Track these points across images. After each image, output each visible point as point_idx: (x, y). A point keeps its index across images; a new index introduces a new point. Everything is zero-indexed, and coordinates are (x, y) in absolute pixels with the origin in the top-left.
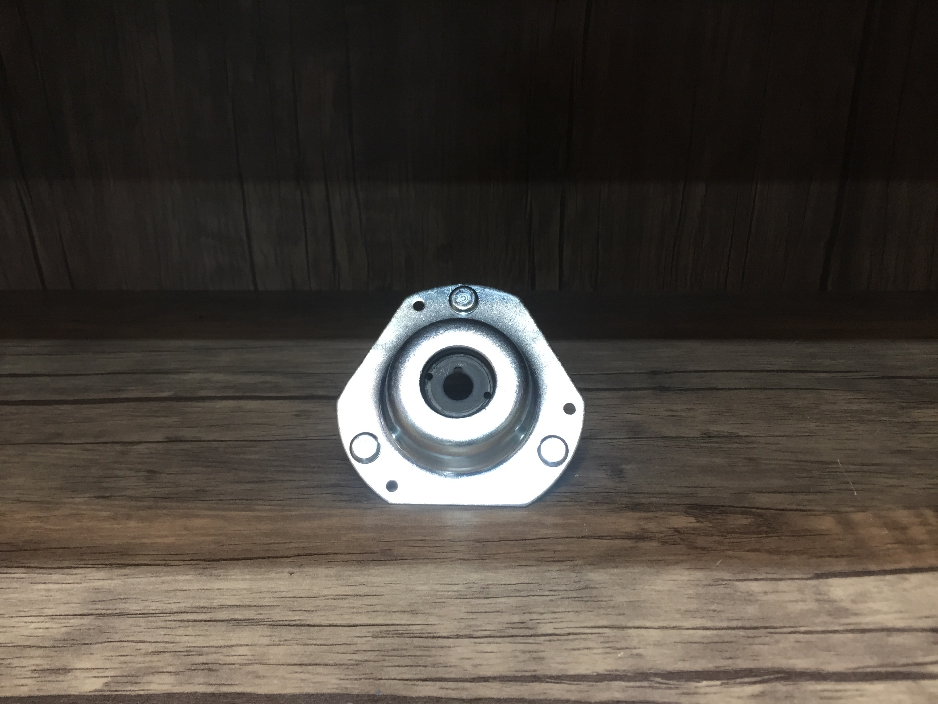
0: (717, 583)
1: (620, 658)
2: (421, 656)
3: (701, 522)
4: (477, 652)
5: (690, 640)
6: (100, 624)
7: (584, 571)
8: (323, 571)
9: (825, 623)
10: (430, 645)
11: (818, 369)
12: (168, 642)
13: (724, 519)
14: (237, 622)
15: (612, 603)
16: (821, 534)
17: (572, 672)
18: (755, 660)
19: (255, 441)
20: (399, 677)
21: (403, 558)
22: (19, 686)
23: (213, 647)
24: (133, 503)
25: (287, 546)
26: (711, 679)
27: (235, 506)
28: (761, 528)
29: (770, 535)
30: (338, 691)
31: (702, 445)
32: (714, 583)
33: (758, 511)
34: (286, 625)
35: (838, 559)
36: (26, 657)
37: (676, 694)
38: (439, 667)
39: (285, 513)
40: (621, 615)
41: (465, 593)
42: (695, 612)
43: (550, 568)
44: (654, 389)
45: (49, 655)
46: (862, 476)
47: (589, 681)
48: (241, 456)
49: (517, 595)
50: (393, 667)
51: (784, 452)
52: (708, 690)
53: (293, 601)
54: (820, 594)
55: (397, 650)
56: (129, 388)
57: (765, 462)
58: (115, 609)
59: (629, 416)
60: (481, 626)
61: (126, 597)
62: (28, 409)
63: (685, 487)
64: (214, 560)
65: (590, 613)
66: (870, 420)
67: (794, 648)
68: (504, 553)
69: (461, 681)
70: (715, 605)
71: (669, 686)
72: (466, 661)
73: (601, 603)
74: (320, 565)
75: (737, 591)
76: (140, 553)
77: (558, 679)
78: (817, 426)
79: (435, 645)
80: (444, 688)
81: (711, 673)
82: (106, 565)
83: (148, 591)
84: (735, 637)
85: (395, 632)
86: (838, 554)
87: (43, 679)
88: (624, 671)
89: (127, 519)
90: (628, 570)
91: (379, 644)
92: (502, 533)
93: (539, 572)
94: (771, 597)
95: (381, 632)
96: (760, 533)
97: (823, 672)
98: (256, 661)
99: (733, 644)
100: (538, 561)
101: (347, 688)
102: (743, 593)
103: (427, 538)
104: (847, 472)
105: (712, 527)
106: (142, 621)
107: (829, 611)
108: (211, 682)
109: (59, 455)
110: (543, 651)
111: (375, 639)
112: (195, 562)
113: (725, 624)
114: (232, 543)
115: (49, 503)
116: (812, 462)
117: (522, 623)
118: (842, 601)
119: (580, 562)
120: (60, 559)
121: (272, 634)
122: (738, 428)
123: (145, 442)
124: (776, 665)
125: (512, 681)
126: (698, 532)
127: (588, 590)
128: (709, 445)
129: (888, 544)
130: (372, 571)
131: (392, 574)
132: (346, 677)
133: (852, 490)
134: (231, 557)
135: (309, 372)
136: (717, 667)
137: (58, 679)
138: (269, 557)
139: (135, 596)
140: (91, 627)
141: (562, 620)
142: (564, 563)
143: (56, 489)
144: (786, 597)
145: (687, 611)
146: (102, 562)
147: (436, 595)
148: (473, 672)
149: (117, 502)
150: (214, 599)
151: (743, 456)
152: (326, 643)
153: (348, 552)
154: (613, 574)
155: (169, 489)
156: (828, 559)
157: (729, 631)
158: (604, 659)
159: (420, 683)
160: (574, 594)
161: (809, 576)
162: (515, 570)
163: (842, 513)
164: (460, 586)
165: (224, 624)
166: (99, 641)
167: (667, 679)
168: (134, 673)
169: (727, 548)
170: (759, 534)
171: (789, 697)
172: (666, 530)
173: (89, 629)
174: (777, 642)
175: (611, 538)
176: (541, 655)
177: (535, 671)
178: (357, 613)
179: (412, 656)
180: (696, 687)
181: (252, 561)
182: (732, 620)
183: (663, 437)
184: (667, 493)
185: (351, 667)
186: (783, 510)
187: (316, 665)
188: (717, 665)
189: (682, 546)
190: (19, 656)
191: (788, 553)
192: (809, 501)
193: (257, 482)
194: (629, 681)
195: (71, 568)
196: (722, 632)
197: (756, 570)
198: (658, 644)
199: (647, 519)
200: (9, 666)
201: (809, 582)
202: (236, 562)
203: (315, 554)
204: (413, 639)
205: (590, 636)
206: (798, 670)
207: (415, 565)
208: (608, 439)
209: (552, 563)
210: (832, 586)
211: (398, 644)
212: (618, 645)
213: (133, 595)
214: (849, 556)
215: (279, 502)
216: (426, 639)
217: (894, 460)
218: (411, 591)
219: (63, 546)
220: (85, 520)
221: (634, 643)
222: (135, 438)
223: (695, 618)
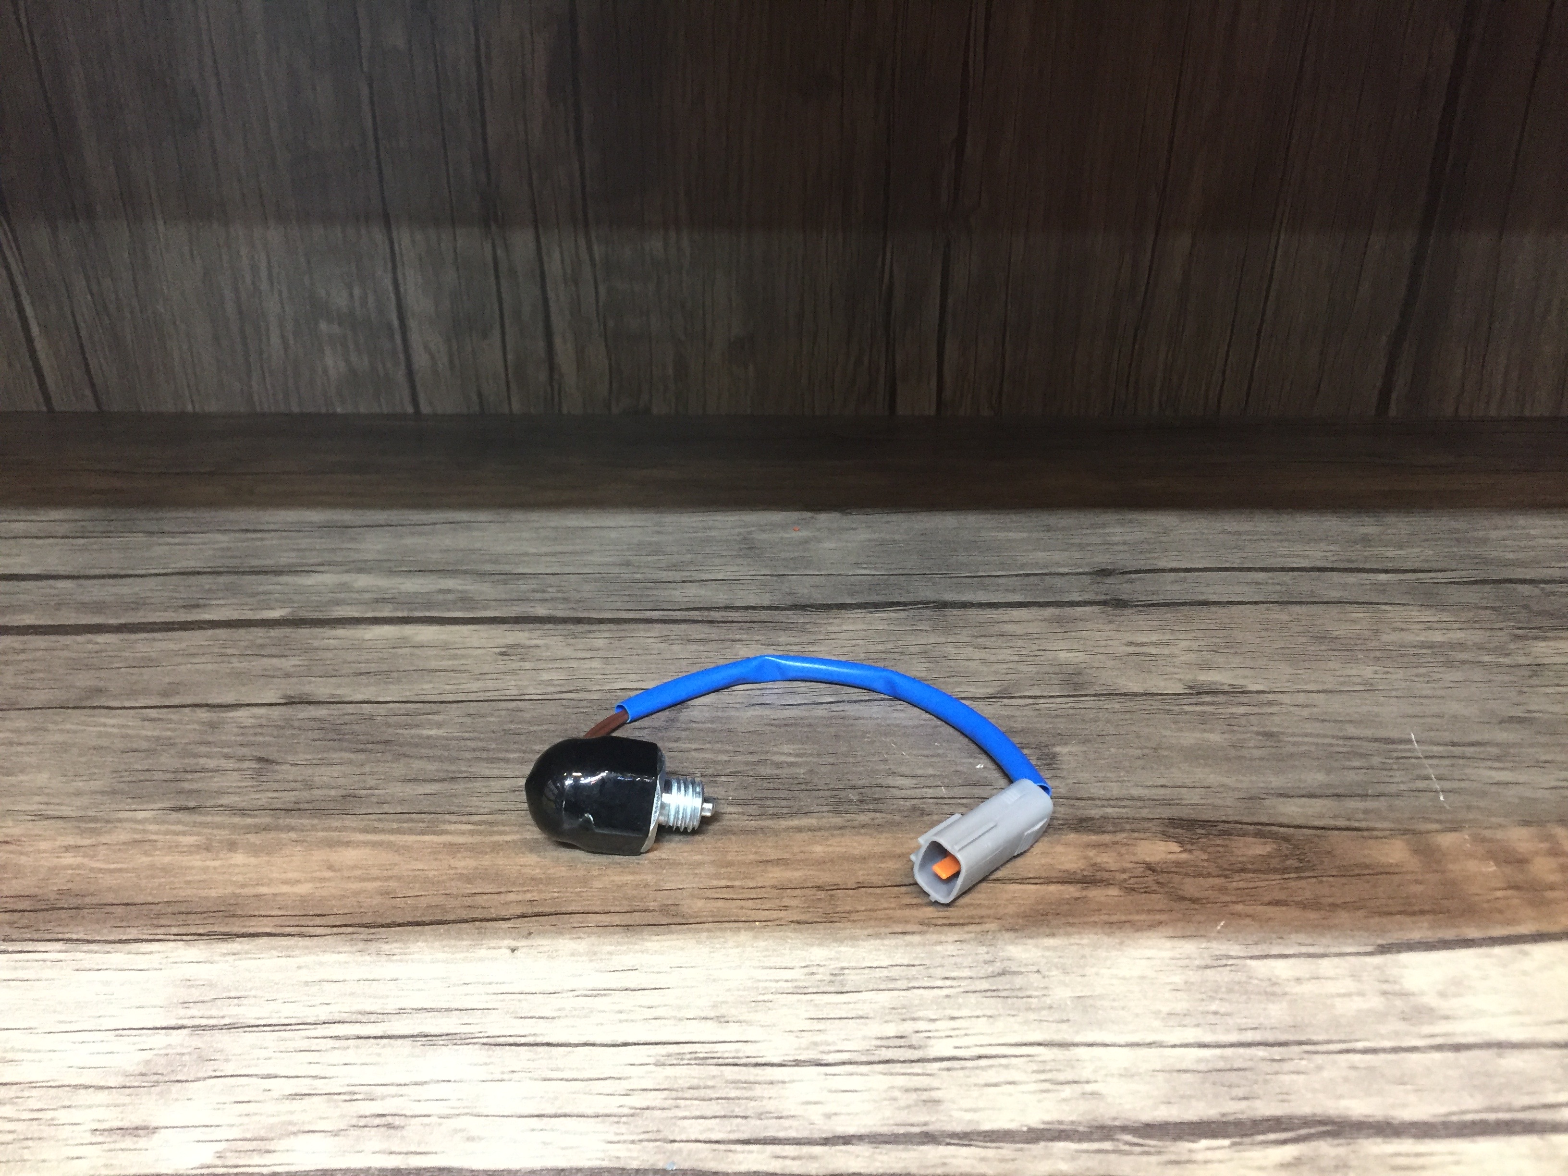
0: (1220, 962)
1: (1064, 1100)
2: (739, 1099)
3: (1190, 851)
4: (830, 1091)
5: (1178, 1067)
6: (200, 1045)
7: (1000, 943)
8: (565, 945)
9: (1397, 1034)
10: (752, 1079)
11: (1375, 567)
12: (315, 1077)
13: (1227, 846)
14: (428, 1038)
15: (1048, 1001)
16: (1387, 872)
17: (987, 1126)
18: (1283, 1101)
19: (435, 702)
20: (701, 1138)
21: (698, 920)
22: (73, 1158)
23: (392, 1085)
24: (236, 820)
25: (503, 898)
26: (1214, 1135)
27: (410, 825)
28: (1289, 862)
29: (1302, 875)
30: (606, 1164)
31: (1187, 708)
32: (1215, 963)
33: (1282, 830)
34: (511, 1045)
35: (1414, 918)
36: (81, 1106)
37: (1159, 1164)
38: (767, 1118)
39: (496, 838)
40: (1063, 1021)
41: (805, 984)
42: (1185, 1015)
43: (943, 938)
44: (1104, 603)
45: (118, 1102)
46: (1453, 765)
47: (1017, 1142)
48: (413, 731)
49: (891, 986)
50: (693, 1118)
51: (1323, 721)
52: (1209, 1155)
53: (520, 1001)
54: (1386, 981)
55: (697, 1088)
56: (214, 602)
57: (1290, 739)
58: (223, 1017)
59: (1063, 655)
60: (834, 1043)
61: (238, 995)
62: (41, 641)
63: (1162, 786)
64: (382, 926)
65: (1011, 1019)
66: (1463, 662)
67: (1346, 1080)
68: (866, 910)
69: (804, 1144)
70: (1217, 1002)
71: (1146, 1149)
72: (813, 1106)
73: (1030, 1000)
74: (560, 933)
75: (1251, 978)
76: (256, 913)
77: (965, 1138)
78: (1376, 673)
79: (759, 1079)
80: (778, 1157)
81: (1213, 1126)
82: (200, 935)
83: (276, 984)
84: (1251, 1060)
85: (693, 1056)
86: (1416, 908)
87: (112, 1146)
88: (1072, 1123)
89: (230, 850)
90: (1072, 941)
91: (667, 1077)
92: (861, 873)
93: (924, 945)
94: (1308, 988)
95: (669, 1055)
96: (1285, 870)
97: (1395, 1122)
98: (466, 1111)
99: (1248, 1074)
100: (921, 924)
101: (618, 1158)
102: (1262, 980)
103: (737, 883)
104: (1426, 757)
105: (1206, 860)
106: (269, 1038)
107: (1403, 1012)
108: (393, 1149)
109: (102, 729)
110: (938, 1089)
111: (660, 1069)
112: (350, 930)
113: (1234, 1038)
114: (411, 893)
115: (95, 820)
116: (1369, 740)
117: (902, 1037)
118: (1422, 993)
119: (992, 926)
120: (124, 924)
121: (488, 1060)
122: (1246, 677)
123: (248, 705)
124: (1319, 1110)
125: (890, 1143)
126: (1184, 871)
127: (1008, 977)
128: (1198, 708)
129: (1496, 889)
130: (648, 944)
131: (682, 949)
132: (616, 1138)
133: (1436, 791)
134: (410, 920)
135: (521, 571)
136: (1224, 1115)
137: (138, 1146)
138: (474, 920)
139: (253, 993)
140: (185, 1051)
141: (968, 1032)
142: (967, 928)
143: (103, 793)
144: (1331, 987)
145: (1170, 1014)
146: (193, 930)
147: (757, 988)
148: (825, 1128)
149: (209, 819)
150: (387, 997)
151: (1255, 729)
152: (580, 1077)
153: (607, 909)
154: (1048, 948)
155: (297, 793)
156: (1398, 916)
157: (1241, 1050)
158: (1039, 1101)
159: (739, 1147)
160: (985, 985)
161: (1369, 949)
162: (886, 942)
163: (1421, 833)
164: (796, 970)
165: (407, 1042)
166: (200, 1075)
167: (1141, 1137)
168: (263, 1133)
169: (1234, 899)
170: (1284, 873)
171: (1342, 1165)
172: (1131, 866)
173: (183, 1054)
174: (1320, 1068)
175: (1041, 881)
176: (935, 1095)
177: (926, 1124)
178: (627, 1021)
179: (722, 1099)
180: (1190, 1151)
181: (446, 926)
182: (1245, 1029)
183: (1121, 694)
184: (1133, 799)
185: (624, 1119)
186: (1322, 828)
187: (565, 1116)
188: (1224, 1111)
189: (1159, 896)
190: (67, 1103)
191: (1334, 906)
192: (1366, 811)
193: (443, 780)
194: (1080, 1140)
195: (142, 941)
196: (1229, 1051)
197: (1281, 938)
198: (1127, 1074)
199: (1099, 846)
200: (52, 1123)
201: (1369, 960)
202: (419, 928)
203: (551, 914)
204: (724, 1068)
205: (1014, 1061)
206: (1354, 1119)
207: (718, 934)
208: (1030, 697)
209: (946, 928)
210: (1405, 967)
211: (700, 1078)
212: (1061, 1077)
213: (251, 990)
214: (1433, 912)
215: (484, 818)
216: (744, 1068)
217: (1502, 736)
218: (714, 980)
219: (125, 901)
220: (157, 853)
221: (1086, 1074)
222: (230, 699)
223: (1185, 1026)
